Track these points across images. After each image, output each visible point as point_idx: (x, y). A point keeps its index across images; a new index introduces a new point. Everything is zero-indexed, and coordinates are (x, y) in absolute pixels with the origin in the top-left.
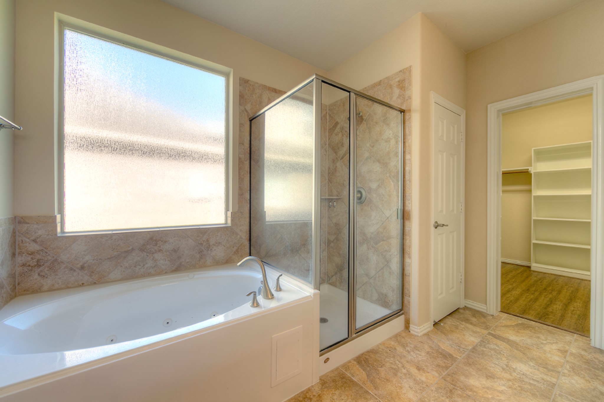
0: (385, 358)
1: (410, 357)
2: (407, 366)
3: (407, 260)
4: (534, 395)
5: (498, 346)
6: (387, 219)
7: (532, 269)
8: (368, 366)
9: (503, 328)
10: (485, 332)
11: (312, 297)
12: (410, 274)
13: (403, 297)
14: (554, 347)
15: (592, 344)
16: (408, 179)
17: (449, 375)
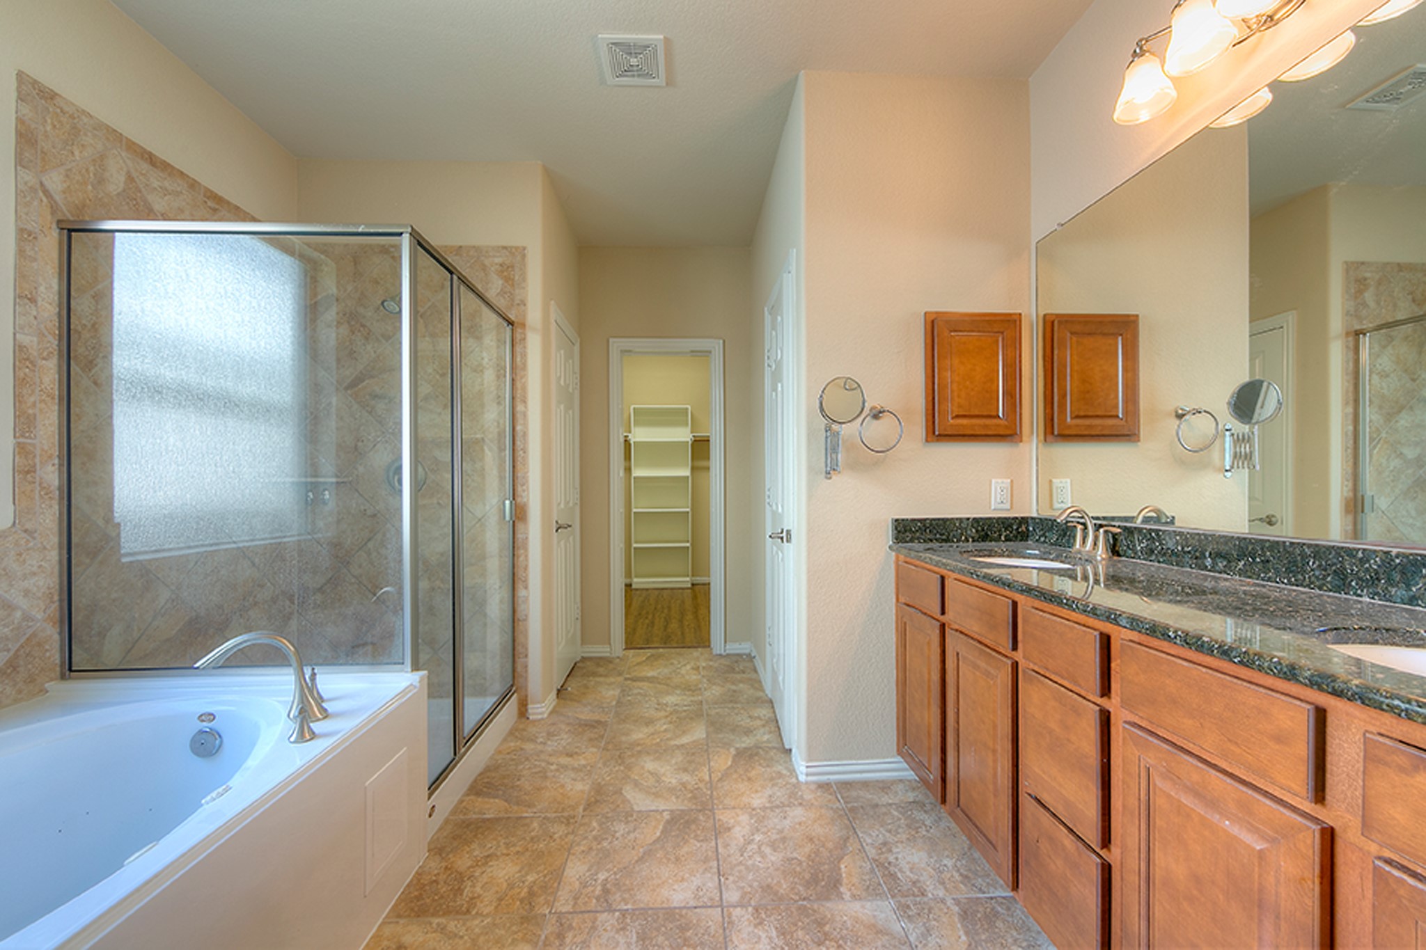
0: (514, 767)
1: (550, 749)
2: (553, 759)
3: (521, 593)
4: (691, 719)
5: (641, 689)
6: (477, 523)
7: (634, 586)
8: (497, 790)
9: (636, 668)
10: (620, 679)
11: (415, 687)
12: (526, 616)
13: (514, 662)
14: (688, 667)
15: (714, 653)
16: (522, 447)
17: (609, 743)
